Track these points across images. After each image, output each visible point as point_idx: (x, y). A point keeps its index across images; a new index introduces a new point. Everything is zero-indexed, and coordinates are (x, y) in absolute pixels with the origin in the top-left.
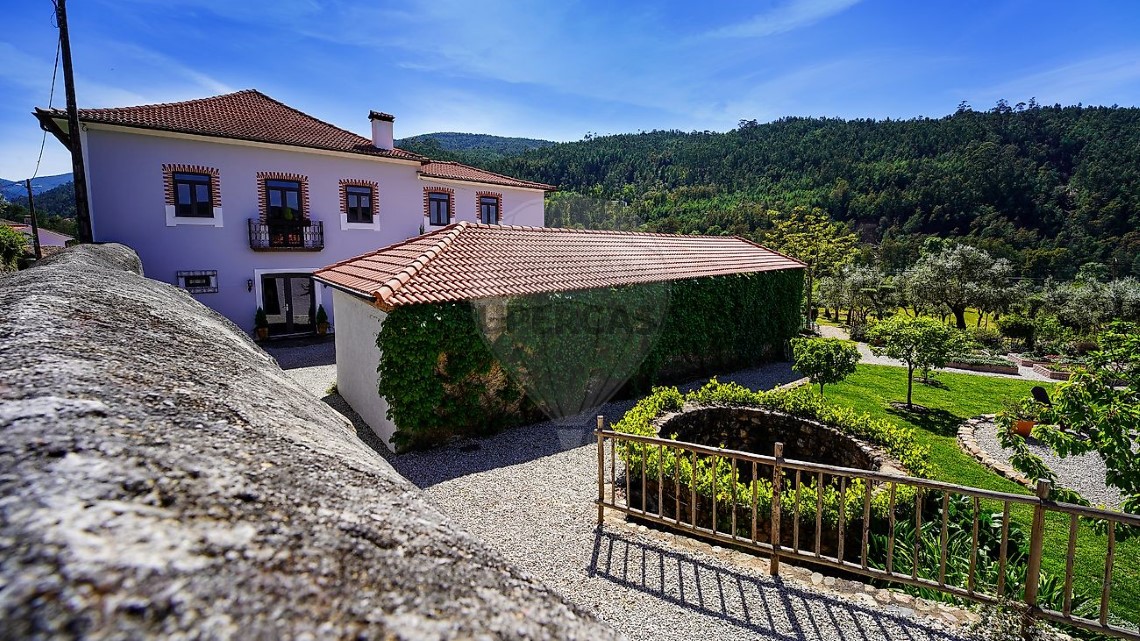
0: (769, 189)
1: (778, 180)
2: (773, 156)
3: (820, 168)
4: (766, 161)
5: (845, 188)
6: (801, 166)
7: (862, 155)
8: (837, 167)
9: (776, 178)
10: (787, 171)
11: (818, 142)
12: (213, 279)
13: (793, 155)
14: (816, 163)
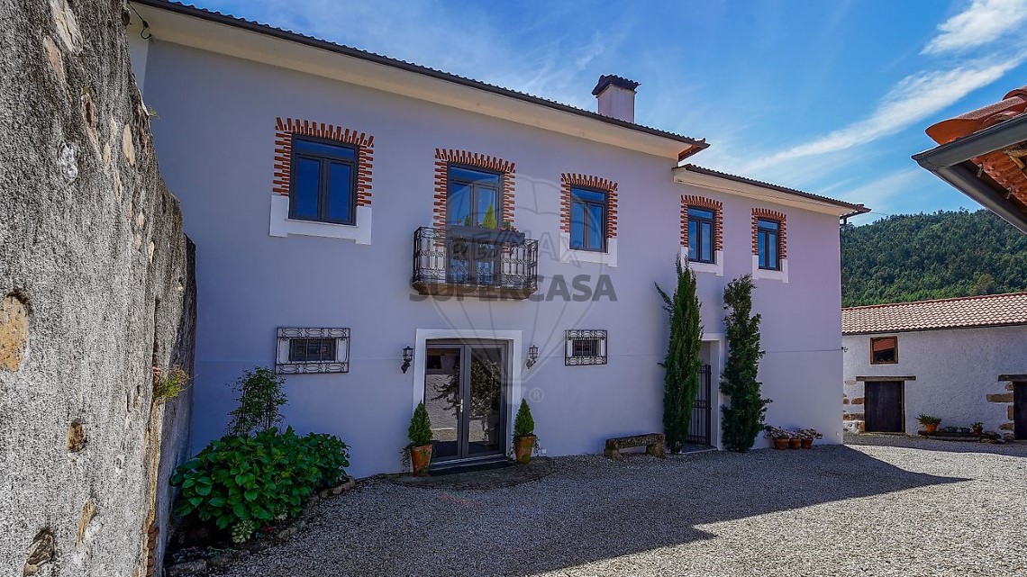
0: (881, 293)
1: (892, 282)
2: (881, 257)
3: (947, 264)
4: (872, 263)
5: (990, 282)
6: (920, 265)
7: (1003, 245)
8: (974, 262)
9: (889, 280)
10: (901, 271)
11: (939, 237)
12: (341, 346)
13: (907, 254)
14: (941, 259)
